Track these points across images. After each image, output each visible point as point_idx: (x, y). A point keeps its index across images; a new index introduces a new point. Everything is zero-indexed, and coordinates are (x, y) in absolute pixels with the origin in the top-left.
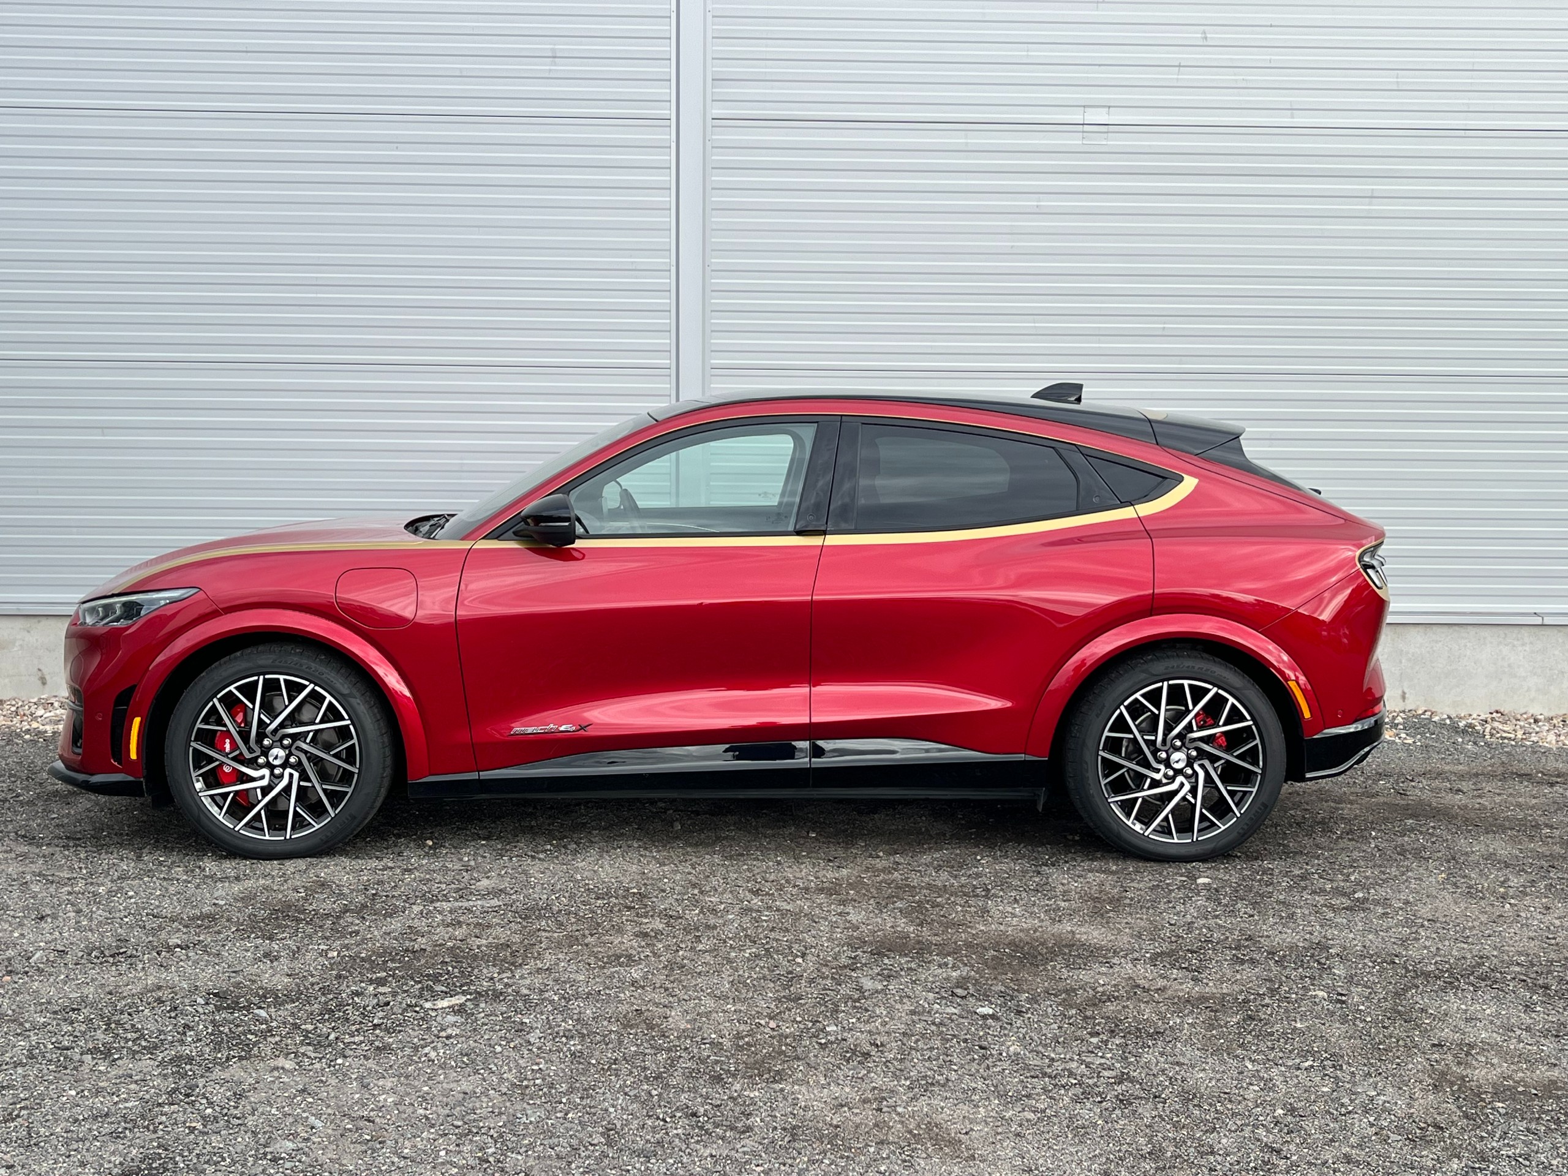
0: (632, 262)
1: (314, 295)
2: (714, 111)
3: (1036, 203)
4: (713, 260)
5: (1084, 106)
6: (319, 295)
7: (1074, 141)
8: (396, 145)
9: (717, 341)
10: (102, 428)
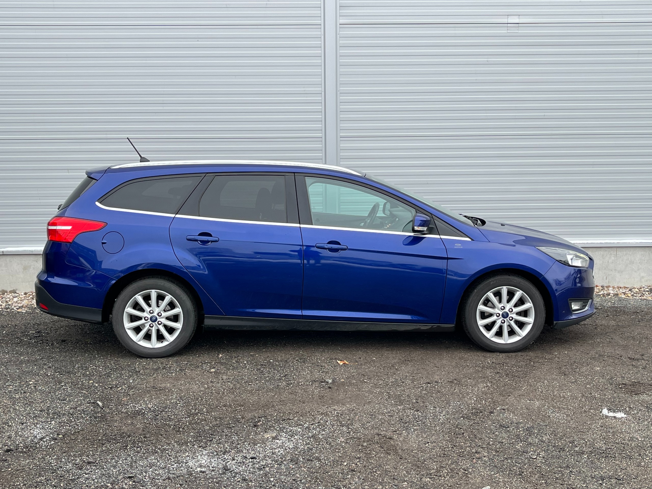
0: (305, 90)
1: (162, 108)
2: (340, 21)
3: (486, 60)
4: (341, 89)
5: (508, 15)
6: (164, 108)
7: (503, 31)
8: (198, 39)
9: (342, 125)
10: (68, 170)
